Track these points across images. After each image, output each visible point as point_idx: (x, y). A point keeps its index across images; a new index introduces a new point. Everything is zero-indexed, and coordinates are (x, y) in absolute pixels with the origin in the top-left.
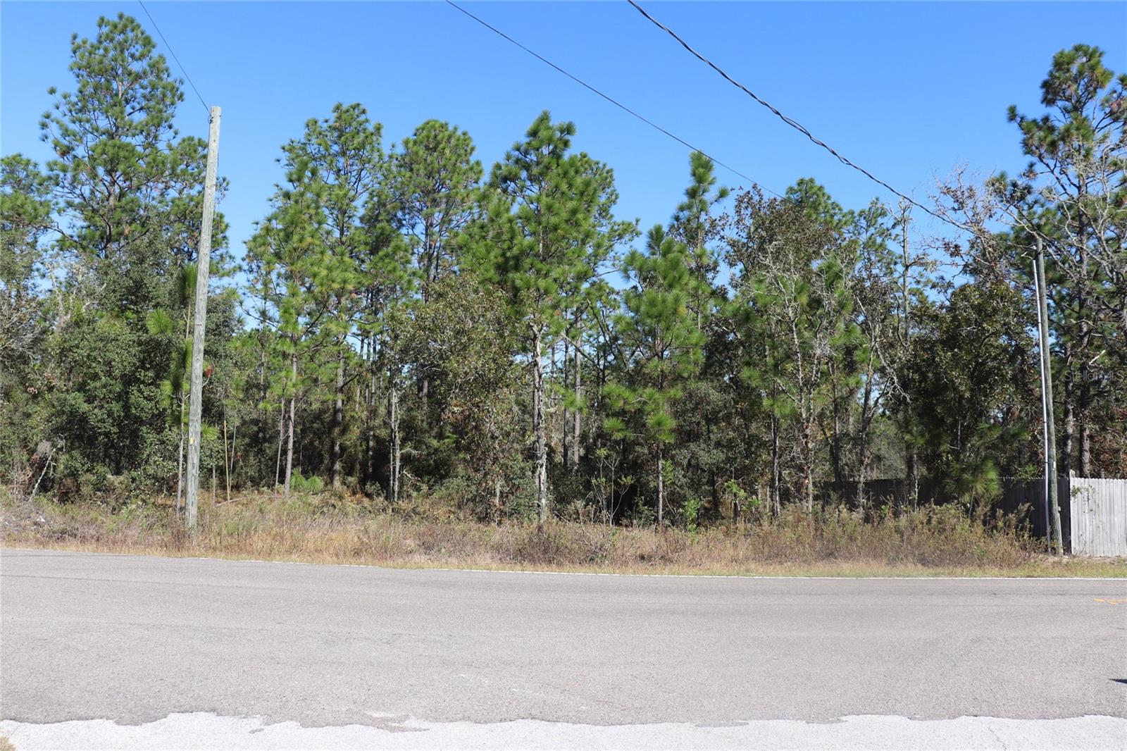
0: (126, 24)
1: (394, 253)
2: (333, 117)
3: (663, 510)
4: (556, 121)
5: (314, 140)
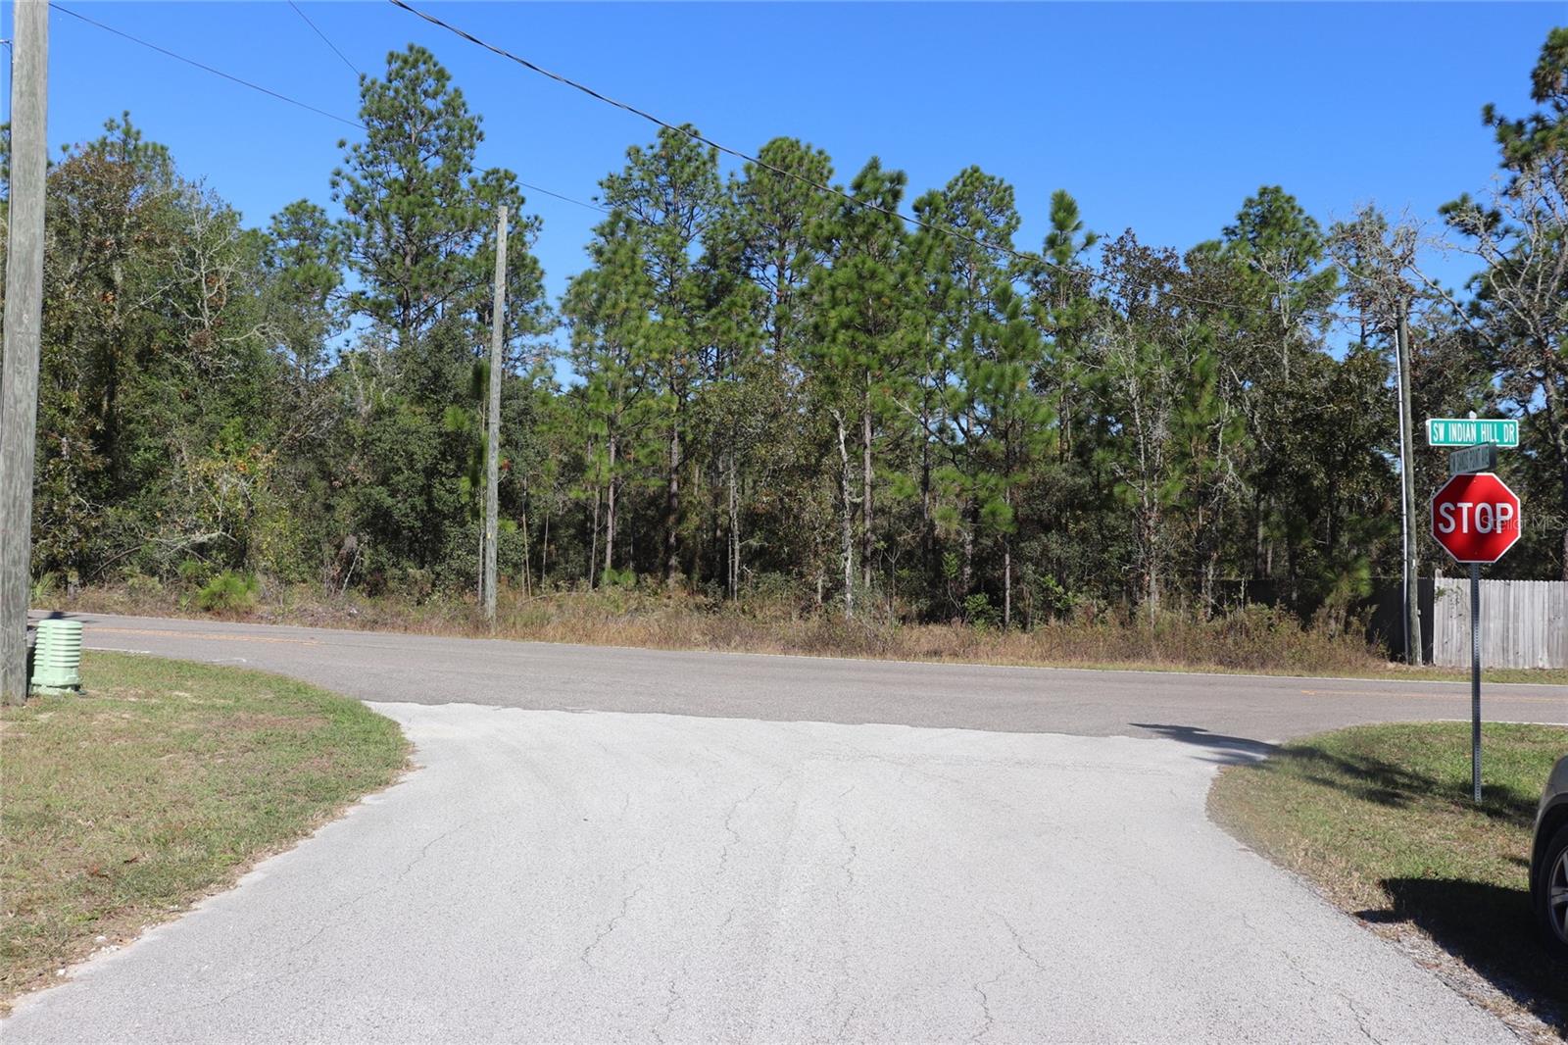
0: (418, 57)
1: (730, 310)
2: (658, 142)
4: (887, 168)
5: (636, 174)
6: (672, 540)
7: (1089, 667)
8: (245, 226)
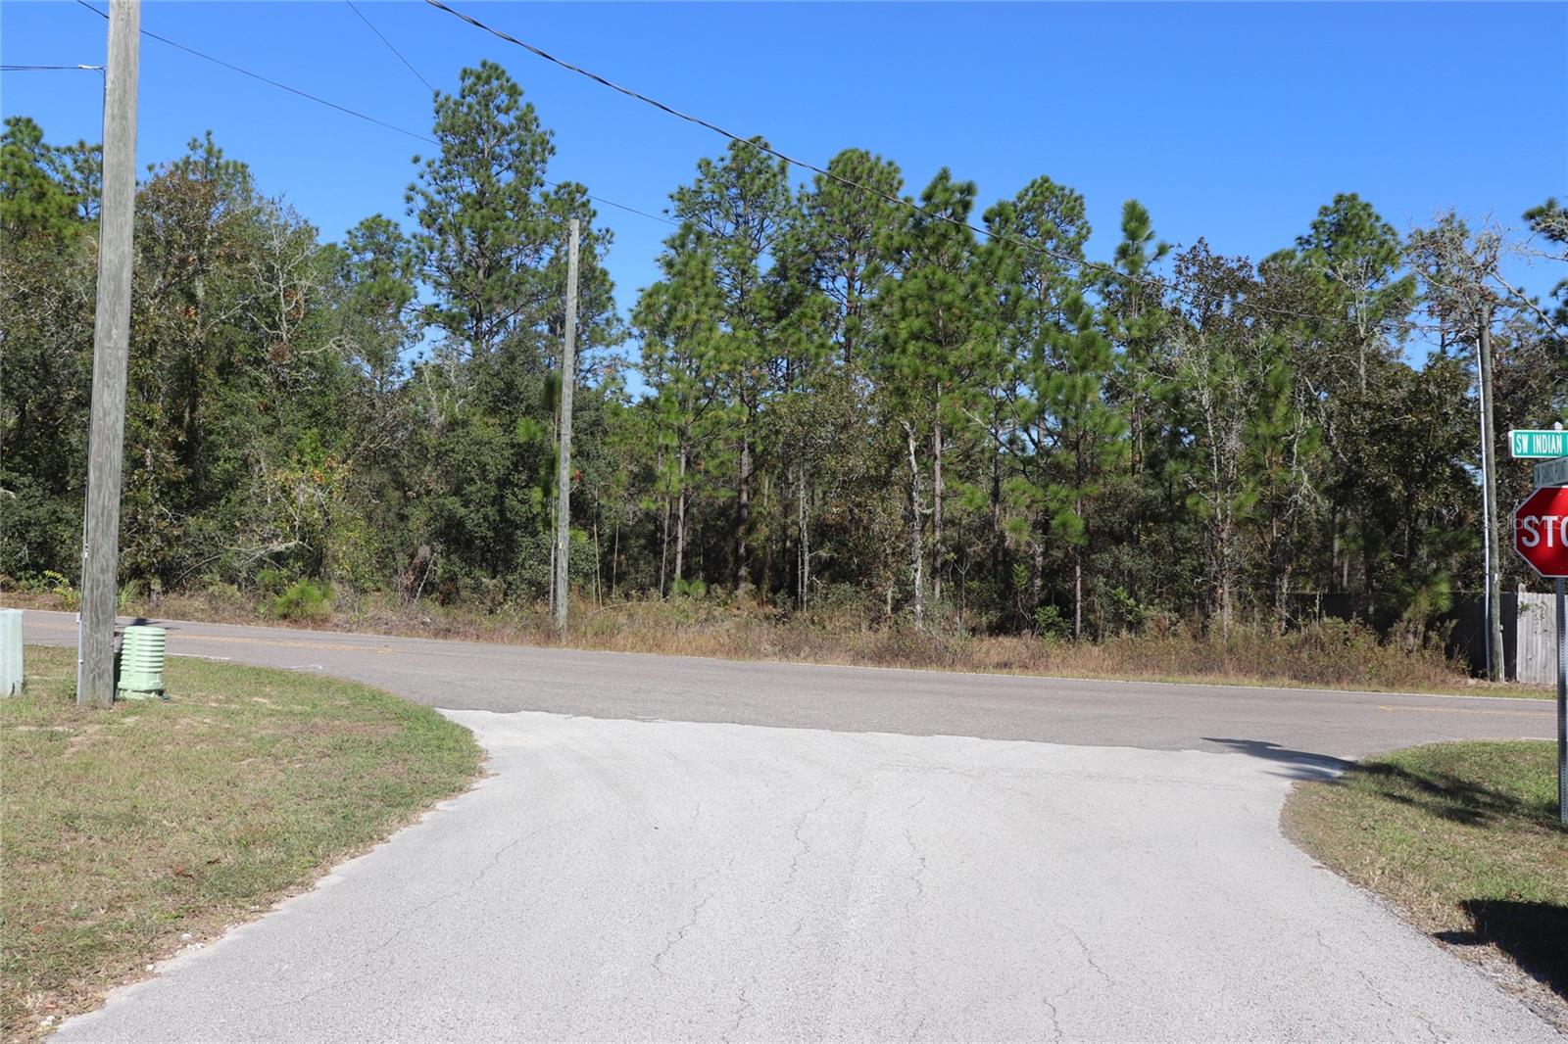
0: (491, 72)
1: (800, 321)
2: (728, 155)
5: (706, 186)
6: (742, 550)
7: (1160, 681)
8: (322, 240)
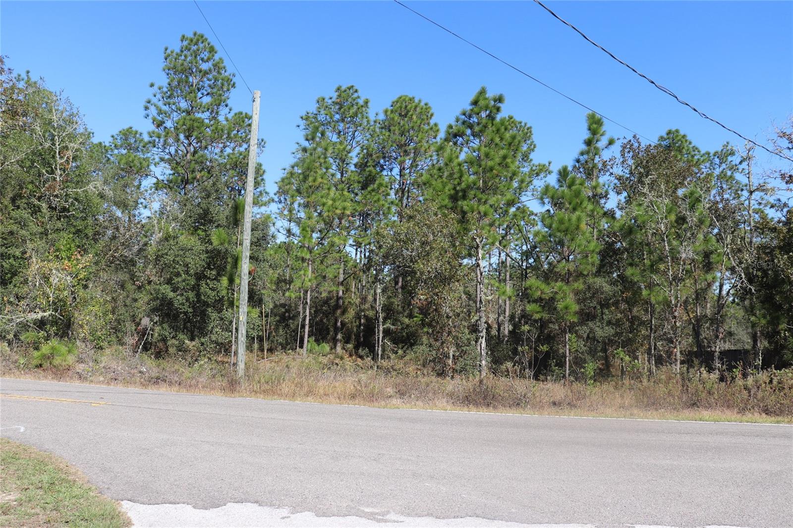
0: (199, 39)
1: (379, 188)
2: (335, 95)
3: (569, 370)
4: (490, 94)
5: (322, 112)
6: (339, 324)
8: (95, 140)
